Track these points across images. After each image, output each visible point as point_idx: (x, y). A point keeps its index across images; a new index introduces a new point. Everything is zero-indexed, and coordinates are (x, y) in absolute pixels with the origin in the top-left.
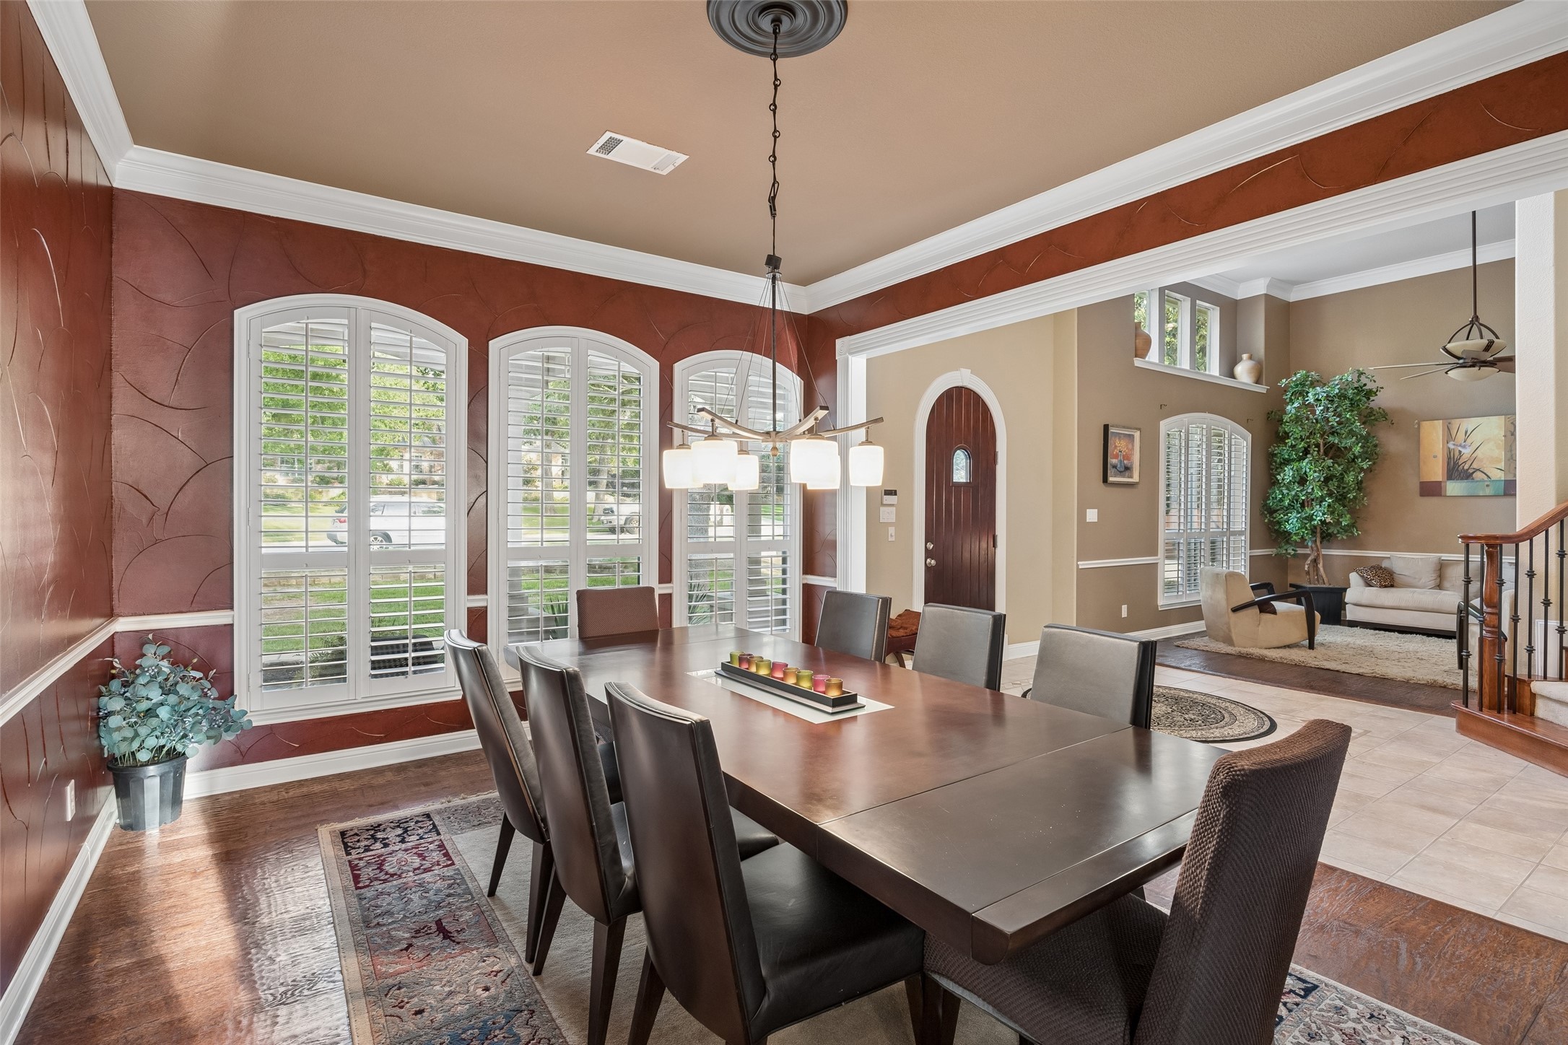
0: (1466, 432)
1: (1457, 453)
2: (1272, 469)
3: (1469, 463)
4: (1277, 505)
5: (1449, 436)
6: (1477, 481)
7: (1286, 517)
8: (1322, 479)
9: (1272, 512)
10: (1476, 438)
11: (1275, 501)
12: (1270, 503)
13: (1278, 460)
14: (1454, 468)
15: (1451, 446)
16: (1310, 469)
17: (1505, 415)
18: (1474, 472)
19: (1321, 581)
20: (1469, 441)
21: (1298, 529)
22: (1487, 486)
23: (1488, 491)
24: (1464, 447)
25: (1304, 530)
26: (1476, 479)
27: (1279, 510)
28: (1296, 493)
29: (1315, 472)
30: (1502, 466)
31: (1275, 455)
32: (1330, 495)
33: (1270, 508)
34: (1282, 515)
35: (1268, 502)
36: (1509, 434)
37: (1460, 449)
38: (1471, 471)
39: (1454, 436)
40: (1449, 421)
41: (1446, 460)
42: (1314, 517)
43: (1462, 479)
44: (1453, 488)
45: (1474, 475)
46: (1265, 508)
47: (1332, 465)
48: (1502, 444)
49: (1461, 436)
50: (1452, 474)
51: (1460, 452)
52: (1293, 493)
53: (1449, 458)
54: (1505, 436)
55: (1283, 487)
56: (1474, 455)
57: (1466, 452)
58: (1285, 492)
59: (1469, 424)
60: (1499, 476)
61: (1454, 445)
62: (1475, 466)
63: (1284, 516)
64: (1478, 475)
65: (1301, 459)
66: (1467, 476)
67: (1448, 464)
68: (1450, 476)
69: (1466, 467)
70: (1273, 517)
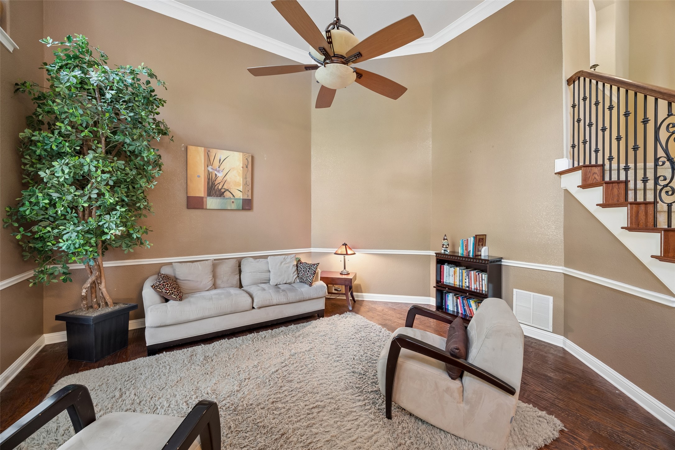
0: (220, 160)
1: (214, 176)
2: (25, 164)
3: (222, 184)
4: (37, 215)
5: (209, 162)
6: (227, 199)
7: (56, 231)
8: (111, 183)
9: (27, 224)
10: (226, 166)
11: (36, 208)
12: (26, 209)
13: (38, 152)
14: (212, 187)
15: (210, 169)
16: (97, 168)
17: (243, 153)
18: (225, 192)
19: (102, 304)
20: (222, 167)
21: (79, 247)
22: (233, 202)
23: (234, 207)
24: (219, 171)
25: (87, 248)
26: (226, 197)
27: (41, 221)
28: (73, 198)
29: (103, 172)
30: (241, 188)
31: (34, 143)
32: (122, 202)
33: (23, 217)
34: (49, 229)
35: (21, 209)
36: (245, 167)
37: (216, 172)
38: (223, 190)
39: (212, 162)
40: (209, 149)
41: (207, 180)
42: (106, 230)
43: (217, 196)
44: (212, 203)
45: (225, 194)
46: (15, 218)
47: (123, 167)
48: (241, 172)
49: (216, 163)
50: (211, 192)
51: (216, 175)
52: (70, 198)
53: (209, 179)
54: (243, 167)
55: (50, 188)
56: (225, 179)
57: (220, 175)
58: (55, 195)
59: (222, 154)
60: (239, 196)
61: (212, 169)
62: (225, 187)
63: (53, 229)
64: (227, 194)
65: (81, 153)
66: (220, 194)
67: (208, 183)
68: (209, 194)
69: (220, 187)
70: (31, 232)
